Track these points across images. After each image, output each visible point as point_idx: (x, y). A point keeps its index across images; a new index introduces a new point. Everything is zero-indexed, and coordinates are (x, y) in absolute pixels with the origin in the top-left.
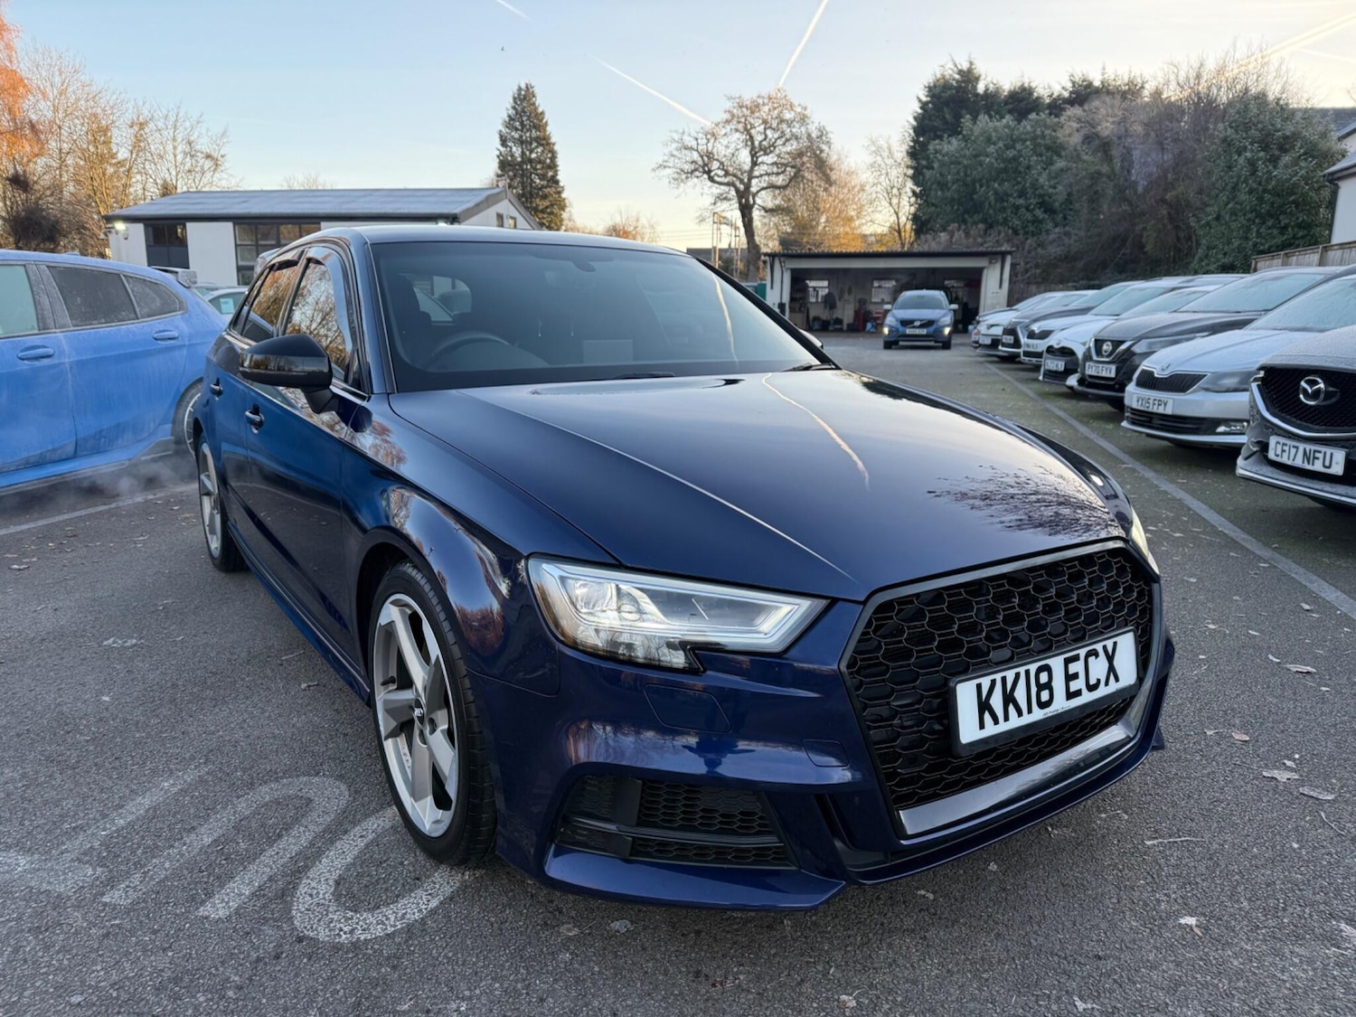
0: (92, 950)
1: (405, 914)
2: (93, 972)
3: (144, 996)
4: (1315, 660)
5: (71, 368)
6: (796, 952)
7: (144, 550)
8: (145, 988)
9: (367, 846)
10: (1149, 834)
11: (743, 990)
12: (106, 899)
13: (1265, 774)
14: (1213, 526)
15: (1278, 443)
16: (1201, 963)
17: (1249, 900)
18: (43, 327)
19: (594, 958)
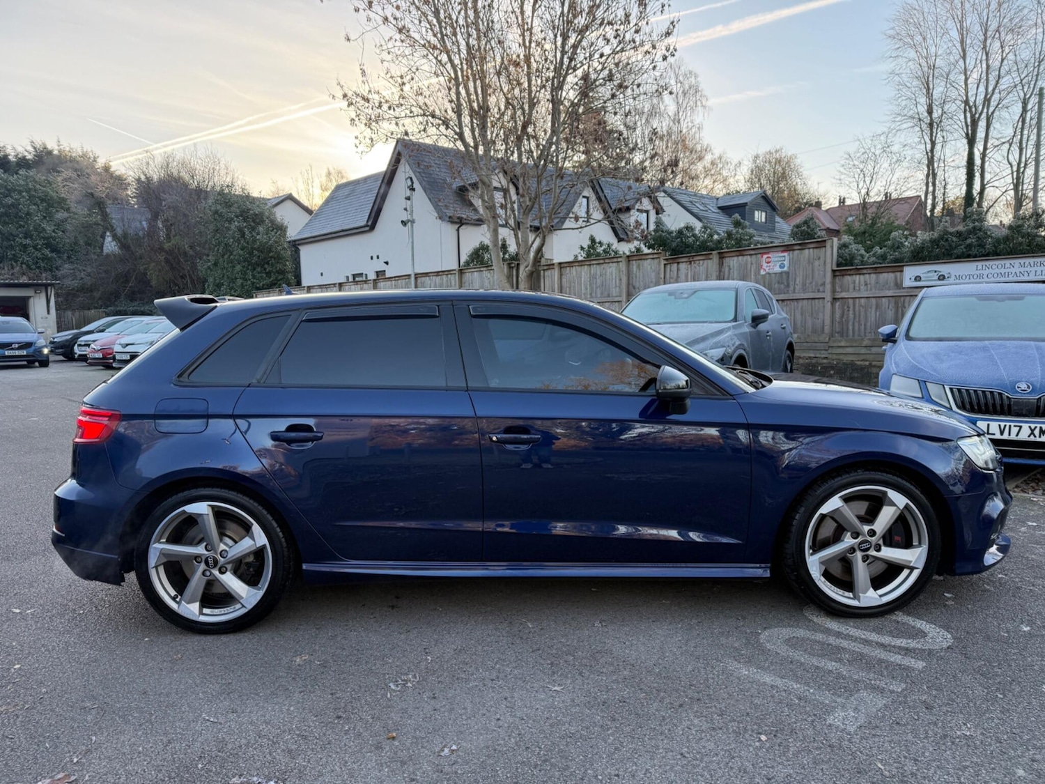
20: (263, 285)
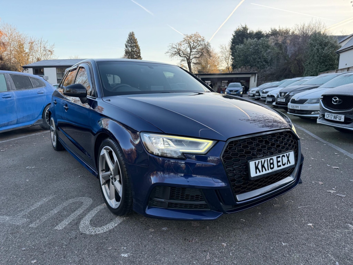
0: (27, 238)
1: (109, 227)
2: (28, 243)
3: (41, 248)
4: (339, 166)
5: (16, 100)
6: (210, 234)
7: (36, 146)
8: (41, 246)
9: (98, 212)
10: (299, 205)
11: (197, 243)
12: (30, 226)
13: (327, 191)
14: (311, 136)
15: (327, 114)
16: (314, 234)
17: (325, 219)
18: (9, 89)
19: (158, 236)
20: (323, 70)
